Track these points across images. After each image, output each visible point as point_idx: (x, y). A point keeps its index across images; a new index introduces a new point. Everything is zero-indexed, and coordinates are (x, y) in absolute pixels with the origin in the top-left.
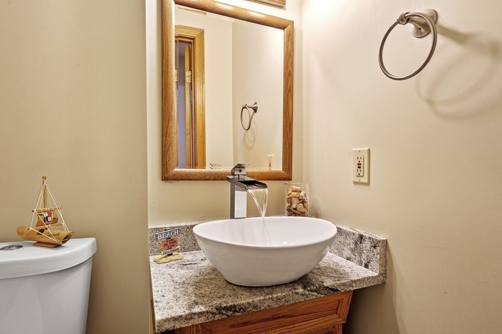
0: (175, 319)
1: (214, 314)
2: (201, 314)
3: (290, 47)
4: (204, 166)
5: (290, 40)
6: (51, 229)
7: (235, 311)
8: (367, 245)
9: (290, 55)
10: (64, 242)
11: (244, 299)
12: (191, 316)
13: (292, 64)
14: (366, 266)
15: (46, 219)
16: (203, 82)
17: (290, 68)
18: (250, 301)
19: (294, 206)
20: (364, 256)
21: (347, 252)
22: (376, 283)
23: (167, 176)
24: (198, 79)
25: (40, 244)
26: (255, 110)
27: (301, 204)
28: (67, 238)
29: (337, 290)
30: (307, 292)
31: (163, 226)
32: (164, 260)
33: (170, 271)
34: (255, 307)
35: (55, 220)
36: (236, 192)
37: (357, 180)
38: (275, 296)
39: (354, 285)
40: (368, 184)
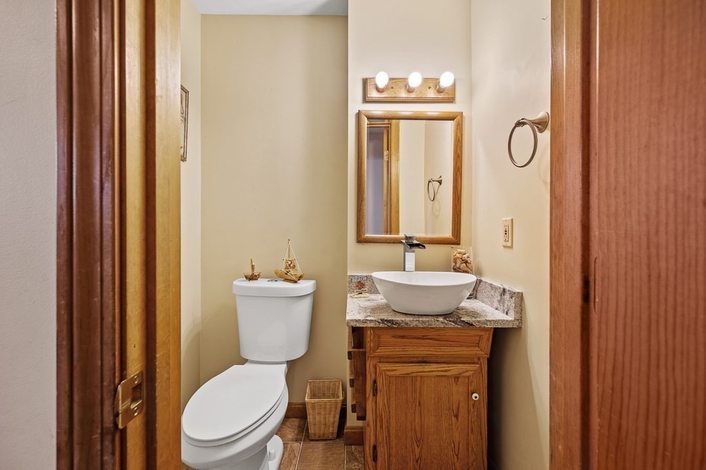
0: (357, 321)
1: (379, 322)
2: (371, 321)
3: (459, 135)
4: (398, 232)
5: (459, 129)
6: (292, 272)
7: (393, 324)
8: (507, 296)
9: (459, 140)
10: (299, 280)
11: (399, 318)
12: (365, 321)
13: (461, 147)
14: (507, 314)
15: (290, 265)
16: (398, 160)
17: (459, 151)
18: (403, 319)
19: (458, 265)
20: (506, 306)
21: (496, 304)
22: (511, 326)
23: (361, 240)
24: (393, 158)
25: (286, 280)
26: (440, 182)
27: (464, 264)
28: (300, 278)
29: (472, 325)
30: (446, 322)
31: (357, 274)
32: (356, 296)
33: (359, 302)
34: (407, 324)
35: (294, 267)
36: (406, 253)
37: (505, 244)
38: (421, 319)
39: (489, 323)
40: (511, 247)
